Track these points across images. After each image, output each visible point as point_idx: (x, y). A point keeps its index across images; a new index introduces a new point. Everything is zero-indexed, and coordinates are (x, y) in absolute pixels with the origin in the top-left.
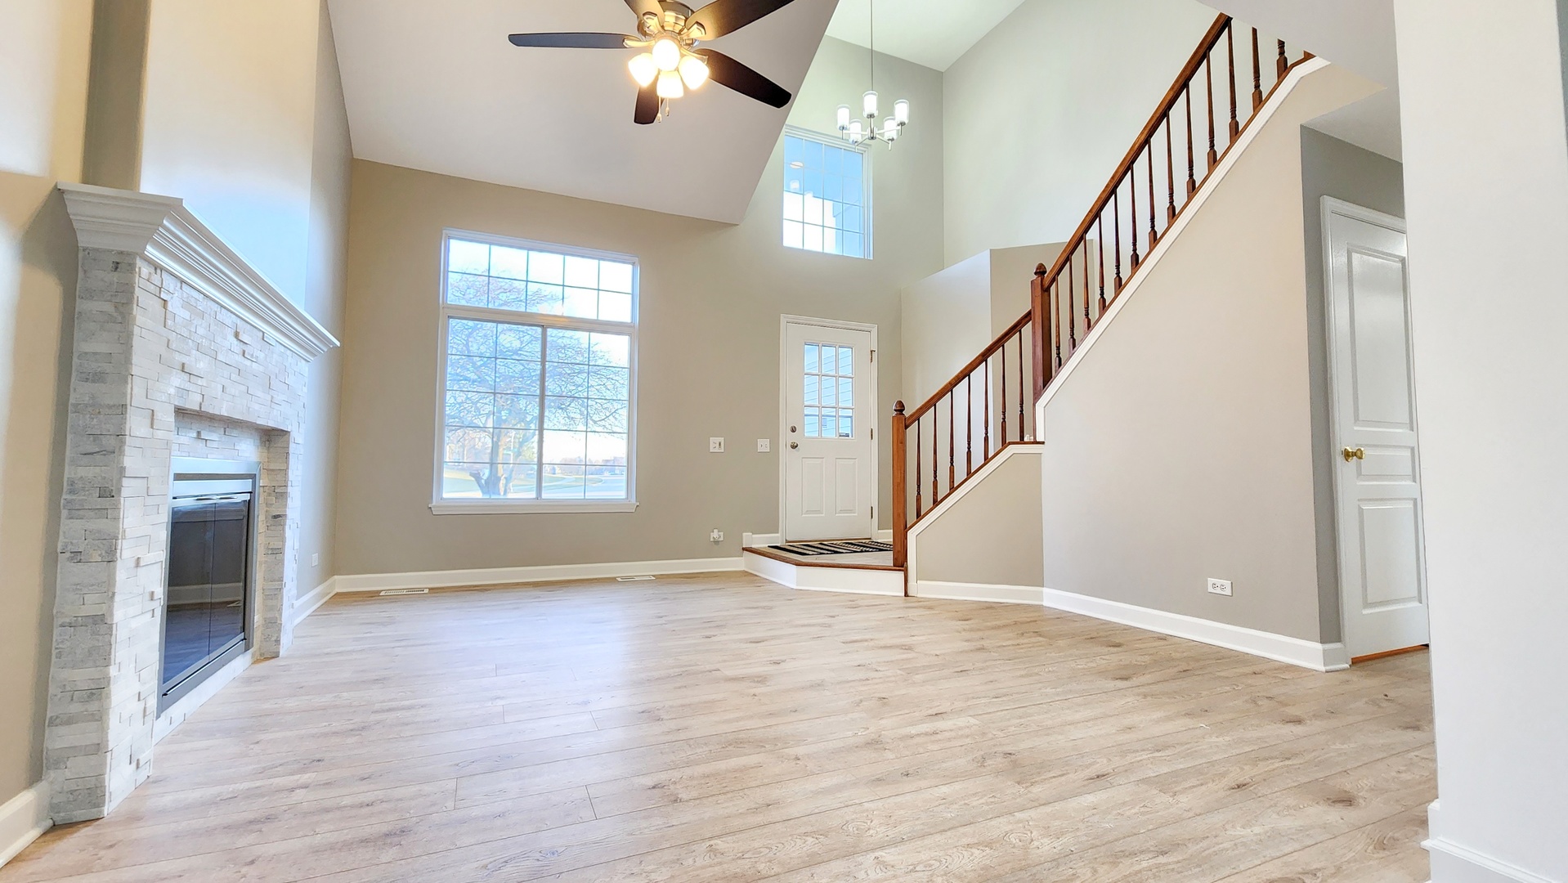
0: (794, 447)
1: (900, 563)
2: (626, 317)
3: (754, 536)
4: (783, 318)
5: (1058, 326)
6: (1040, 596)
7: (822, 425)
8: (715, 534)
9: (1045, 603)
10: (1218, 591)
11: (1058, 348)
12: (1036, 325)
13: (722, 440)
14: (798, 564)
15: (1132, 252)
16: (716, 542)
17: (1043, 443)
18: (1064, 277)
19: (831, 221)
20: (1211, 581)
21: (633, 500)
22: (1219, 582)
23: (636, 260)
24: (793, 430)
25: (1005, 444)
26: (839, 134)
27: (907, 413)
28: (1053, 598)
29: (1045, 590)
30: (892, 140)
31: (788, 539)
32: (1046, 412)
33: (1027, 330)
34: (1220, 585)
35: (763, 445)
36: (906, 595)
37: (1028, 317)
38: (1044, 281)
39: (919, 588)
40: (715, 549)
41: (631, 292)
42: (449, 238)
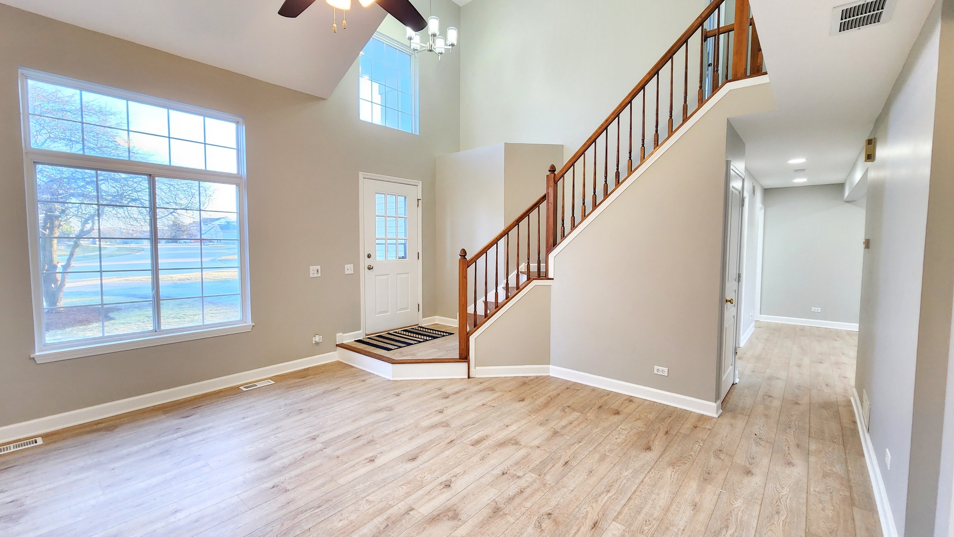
0: (370, 268)
1: (464, 356)
2: (232, 169)
3: (345, 335)
4: (361, 175)
5: (563, 207)
6: (548, 370)
7: (386, 251)
8: (317, 339)
9: (552, 374)
10: (660, 373)
11: (563, 221)
12: (550, 204)
13: (319, 267)
14: (393, 362)
15: (616, 170)
16: (317, 343)
17: (553, 279)
18: (568, 176)
19: (377, 98)
20: (656, 367)
21: (249, 322)
22: (661, 368)
23: (241, 120)
24: (369, 256)
25: (529, 279)
26: (407, 43)
27: (468, 257)
28: (555, 371)
29: (551, 366)
30: (441, 53)
31: (367, 333)
32: (555, 260)
33: (543, 206)
34: (663, 370)
35: (349, 269)
36: (469, 377)
37: (544, 198)
38: (555, 176)
39: (476, 372)
40: (317, 349)
41: (235, 147)
42: (26, 77)
